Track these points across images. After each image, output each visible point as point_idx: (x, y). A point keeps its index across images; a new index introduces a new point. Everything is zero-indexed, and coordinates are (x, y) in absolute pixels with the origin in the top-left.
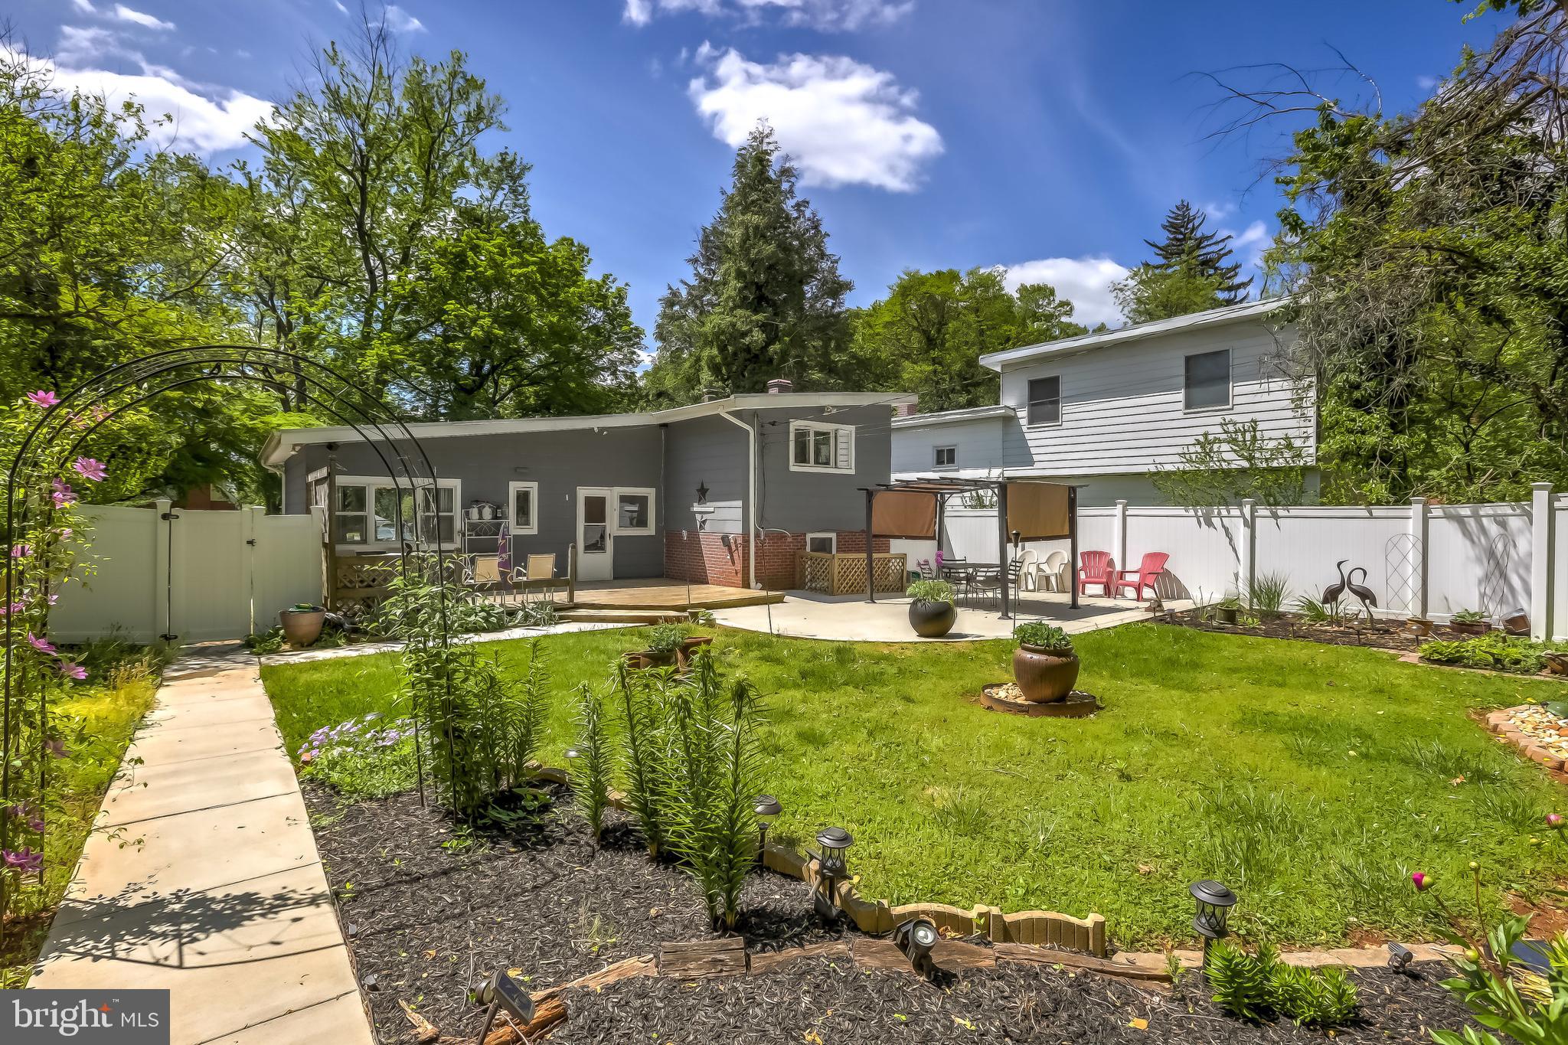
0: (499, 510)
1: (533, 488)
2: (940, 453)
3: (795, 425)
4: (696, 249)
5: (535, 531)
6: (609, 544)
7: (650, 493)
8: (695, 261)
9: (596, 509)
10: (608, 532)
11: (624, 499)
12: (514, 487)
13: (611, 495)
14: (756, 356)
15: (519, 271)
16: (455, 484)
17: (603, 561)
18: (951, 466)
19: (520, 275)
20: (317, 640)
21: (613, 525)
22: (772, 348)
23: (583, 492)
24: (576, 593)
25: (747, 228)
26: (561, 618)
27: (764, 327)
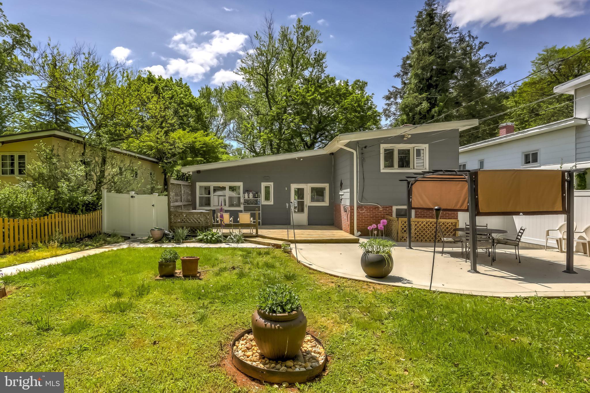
0: (257, 194)
1: (271, 184)
2: (527, 156)
3: (383, 146)
4: (399, 70)
5: (272, 203)
6: (306, 210)
7: (326, 186)
8: (398, 75)
9: (300, 193)
10: (305, 204)
11: (313, 189)
12: (263, 185)
13: (307, 188)
14: (425, 116)
15: (311, 97)
16: (240, 184)
17: (302, 218)
18: (535, 164)
19: (311, 99)
20: (160, 240)
21: (308, 201)
22: (433, 110)
23: (294, 187)
24: (259, 230)
25: (419, 51)
26: (246, 240)
27: (428, 99)
